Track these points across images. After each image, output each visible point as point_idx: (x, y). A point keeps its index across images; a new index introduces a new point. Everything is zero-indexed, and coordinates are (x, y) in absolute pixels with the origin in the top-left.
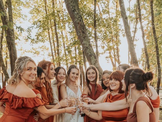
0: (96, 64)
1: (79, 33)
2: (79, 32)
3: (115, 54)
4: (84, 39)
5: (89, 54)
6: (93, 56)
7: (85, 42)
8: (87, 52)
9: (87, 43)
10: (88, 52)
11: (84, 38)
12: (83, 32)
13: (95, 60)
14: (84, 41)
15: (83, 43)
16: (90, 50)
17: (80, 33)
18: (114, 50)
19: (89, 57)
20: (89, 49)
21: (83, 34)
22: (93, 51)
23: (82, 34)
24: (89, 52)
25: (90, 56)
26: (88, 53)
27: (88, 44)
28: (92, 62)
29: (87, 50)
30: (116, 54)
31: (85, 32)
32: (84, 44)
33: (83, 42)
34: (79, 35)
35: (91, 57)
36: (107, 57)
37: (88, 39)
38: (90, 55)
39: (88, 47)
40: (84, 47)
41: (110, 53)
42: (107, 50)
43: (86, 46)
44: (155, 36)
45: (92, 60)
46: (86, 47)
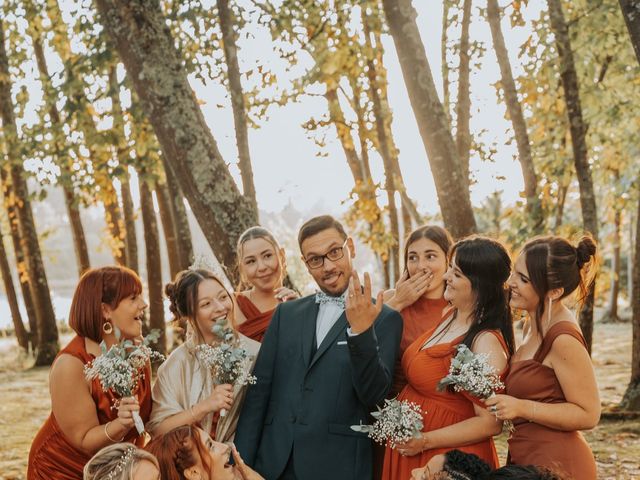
0: (217, 185)
1: (117, 21)
2: (120, 17)
3: (362, 105)
4: (147, 53)
5: (177, 135)
6: (199, 147)
7: (152, 72)
8: (166, 126)
9: (161, 75)
10: (174, 126)
11: (146, 48)
12: (140, 20)
13: (211, 166)
14: (145, 64)
15: (141, 76)
16: (181, 111)
17: (125, 25)
18: (353, 80)
19: (178, 148)
20: (176, 110)
21: (139, 26)
22: (198, 116)
23: (133, 27)
24: (177, 122)
25: (186, 146)
26: (172, 131)
27: (171, 82)
28: (196, 176)
29: (164, 113)
30: (367, 104)
31: (148, 15)
32: (147, 82)
33: (141, 69)
34: (117, 31)
35: (189, 152)
36: (312, 125)
37: (168, 56)
38: (183, 141)
39: (172, 100)
40: (152, 99)
41: (331, 95)
42: (312, 82)
43: (160, 94)
44: (556, 14)
45: (196, 168)
46: (161, 99)
